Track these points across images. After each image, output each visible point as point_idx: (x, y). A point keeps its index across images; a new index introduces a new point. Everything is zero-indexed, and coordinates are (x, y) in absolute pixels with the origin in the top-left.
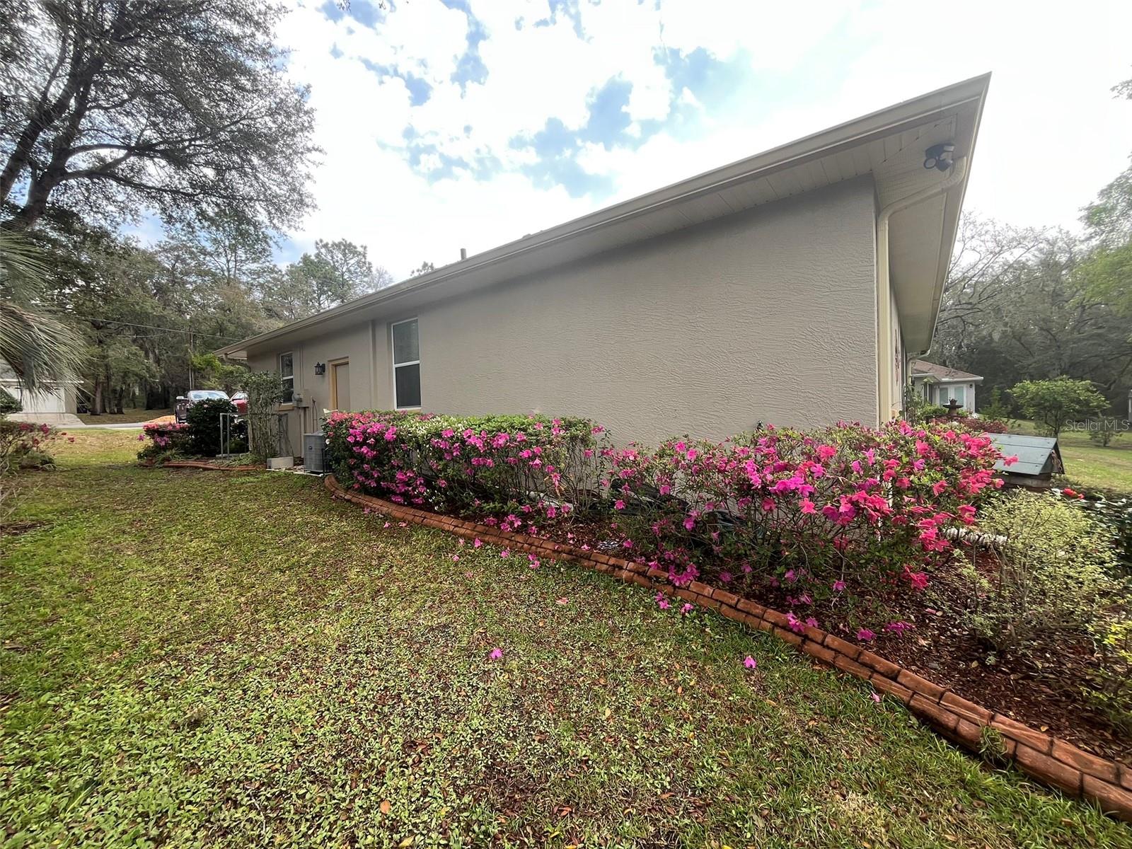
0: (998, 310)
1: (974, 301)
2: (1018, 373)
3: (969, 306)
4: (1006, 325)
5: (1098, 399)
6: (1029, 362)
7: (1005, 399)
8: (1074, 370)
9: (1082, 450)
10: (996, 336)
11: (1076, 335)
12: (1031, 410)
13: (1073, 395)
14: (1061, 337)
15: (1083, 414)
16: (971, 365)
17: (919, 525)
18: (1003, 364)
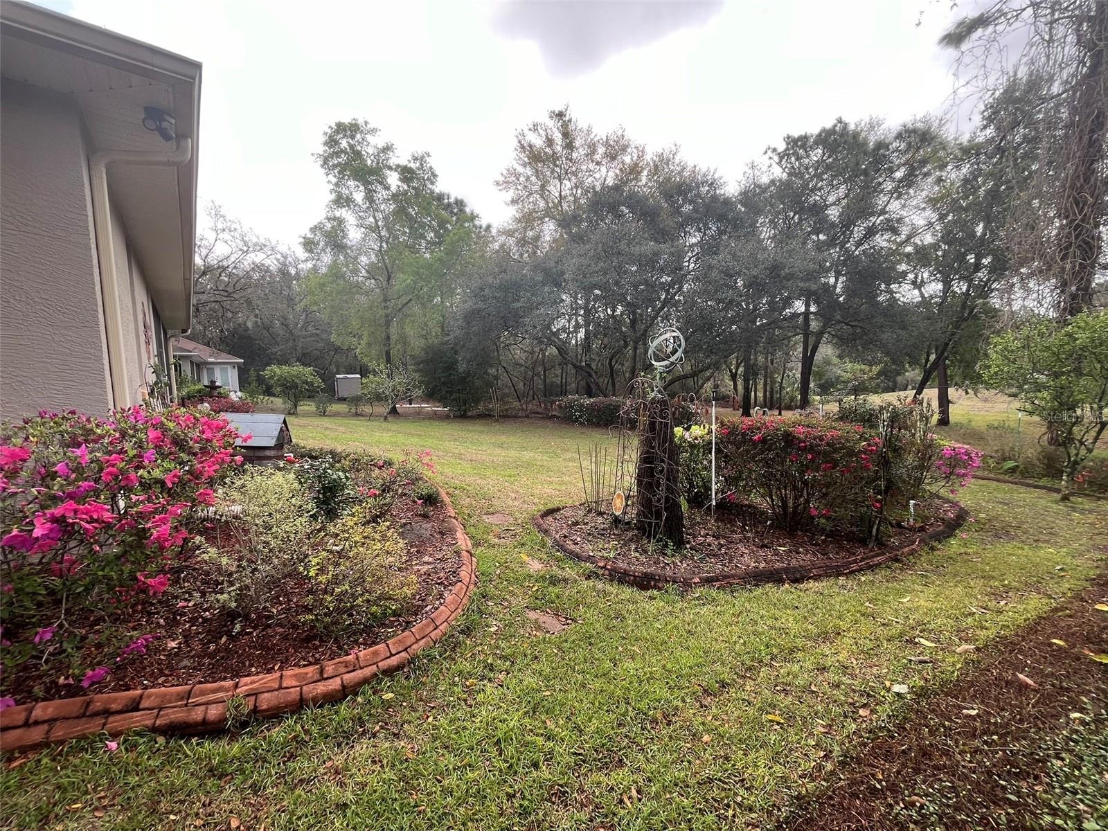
0: (249, 302)
1: (230, 289)
2: (270, 359)
3: (226, 294)
4: (256, 316)
5: (318, 381)
6: (276, 350)
7: (260, 380)
8: (304, 360)
9: (310, 419)
10: (250, 325)
11: (304, 333)
12: (278, 389)
13: (303, 378)
14: (296, 332)
15: (311, 394)
16: (233, 347)
17: (150, 525)
18: (259, 349)
